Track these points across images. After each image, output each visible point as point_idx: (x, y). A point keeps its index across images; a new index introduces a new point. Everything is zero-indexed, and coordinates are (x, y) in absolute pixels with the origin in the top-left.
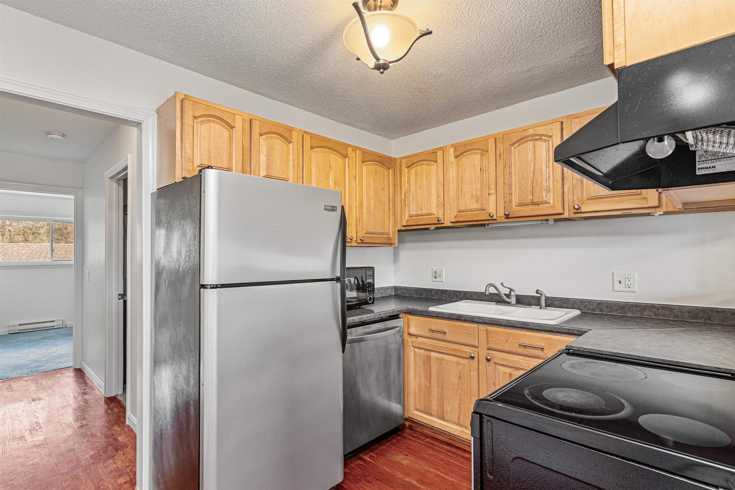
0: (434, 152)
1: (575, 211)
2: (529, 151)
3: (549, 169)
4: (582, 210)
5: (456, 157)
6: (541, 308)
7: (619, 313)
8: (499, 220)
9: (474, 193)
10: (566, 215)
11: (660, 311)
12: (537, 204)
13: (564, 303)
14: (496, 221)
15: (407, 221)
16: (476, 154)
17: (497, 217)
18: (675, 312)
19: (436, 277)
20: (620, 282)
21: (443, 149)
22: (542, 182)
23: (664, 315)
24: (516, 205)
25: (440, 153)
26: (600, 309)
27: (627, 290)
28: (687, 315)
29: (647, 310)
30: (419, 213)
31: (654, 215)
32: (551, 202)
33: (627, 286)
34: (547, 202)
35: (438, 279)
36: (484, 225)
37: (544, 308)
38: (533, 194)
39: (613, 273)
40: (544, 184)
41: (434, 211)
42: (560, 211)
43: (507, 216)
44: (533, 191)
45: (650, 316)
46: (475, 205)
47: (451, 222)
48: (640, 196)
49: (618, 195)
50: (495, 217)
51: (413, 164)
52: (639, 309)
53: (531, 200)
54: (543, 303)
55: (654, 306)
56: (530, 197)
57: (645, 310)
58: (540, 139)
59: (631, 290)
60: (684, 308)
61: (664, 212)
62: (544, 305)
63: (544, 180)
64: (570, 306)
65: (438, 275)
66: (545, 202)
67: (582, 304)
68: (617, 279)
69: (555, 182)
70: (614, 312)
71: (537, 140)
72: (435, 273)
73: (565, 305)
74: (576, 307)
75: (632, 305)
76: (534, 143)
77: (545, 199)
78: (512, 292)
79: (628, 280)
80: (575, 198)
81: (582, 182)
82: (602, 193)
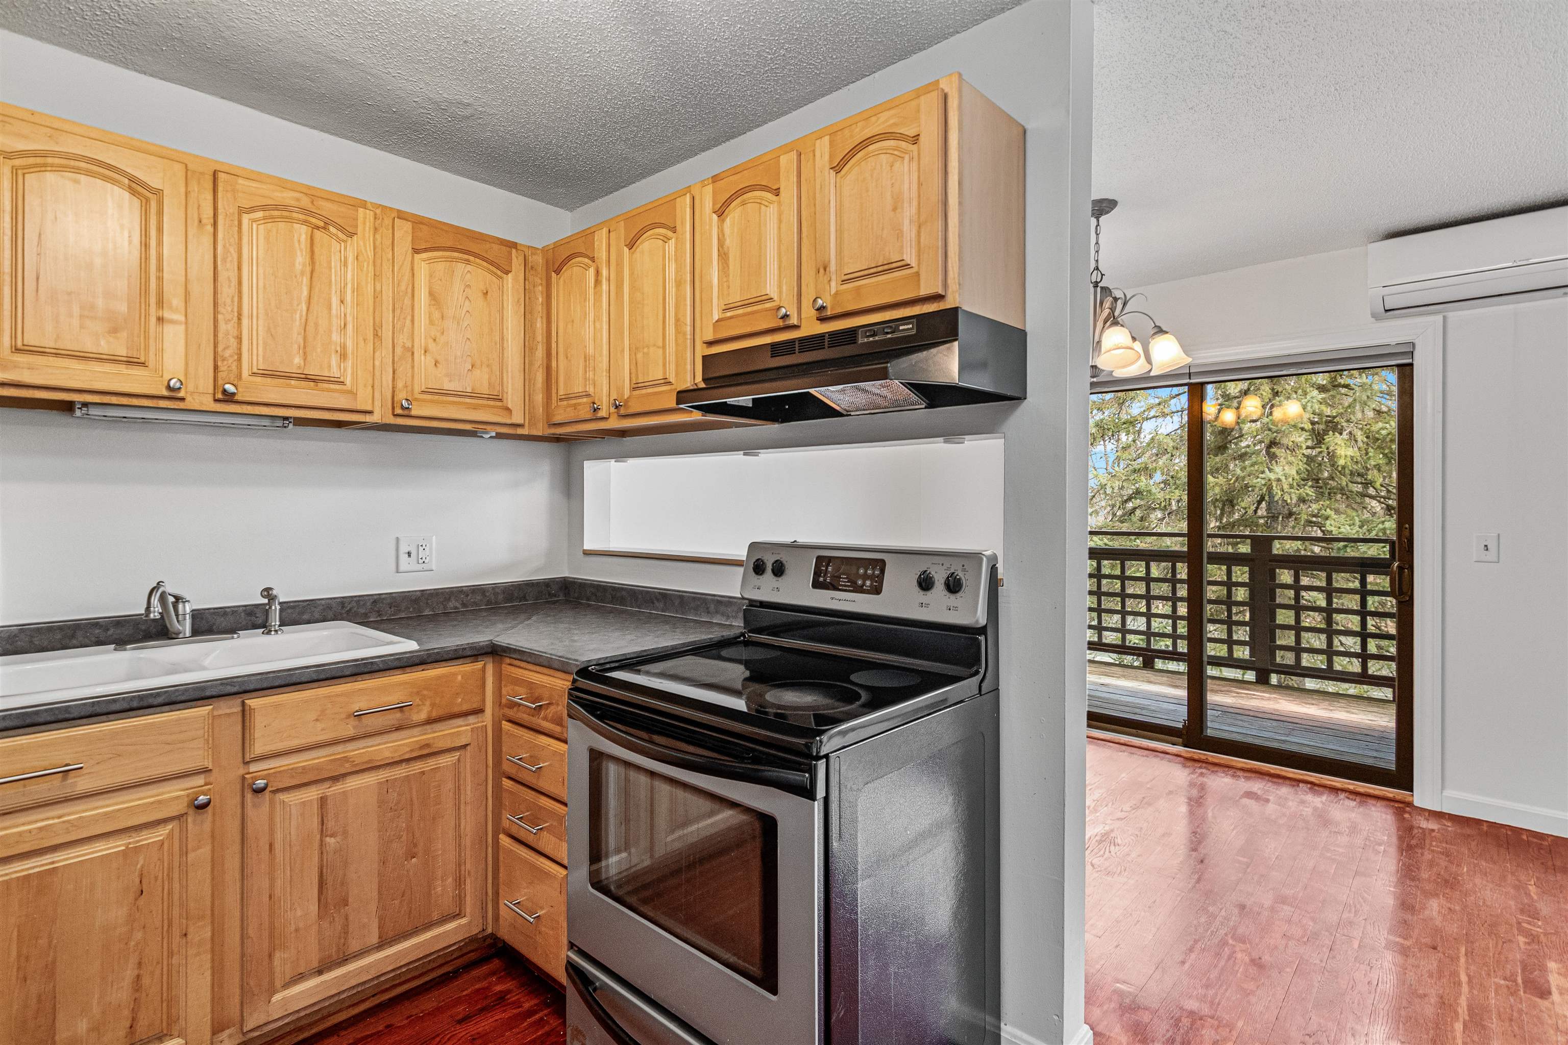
1: (399, 411)
2: (297, 245)
3: (346, 308)
4: (413, 413)
6: (269, 633)
7: (411, 612)
8: (192, 402)
9: (100, 303)
10: (375, 418)
11: (469, 598)
12: (314, 381)
13: (302, 613)
14: (181, 405)
16: (111, 181)
17: (186, 392)
18: (487, 594)
20: (409, 554)
22: (330, 331)
23: (475, 604)
24: (255, 370)
26: (378, 612)
27: (420, 567)
28: (501, 597)
29: (452, 599)
31: (482, 437)
32: (348, 381)
33: (421, 561)
34: (338, 380)
37: (276, 631)
38: (305, 353)
39: (397, 539)
40: (335, 337)
42: (369, 408)
43: (229, 398)
44: (305, 347)
45: (456, 608)
46: (103, 343)
48: (499, 404)
49: (472, 395)
50: (181, 394)
52: (442, 600)
53: (299, 367)
54: (275, 620)
55: (461, 592)
56: (298, 360)
57: (449, 599)
58: (324, 228)
59: (425, 566)
60: (498, 587)
61: (496, 433)
62: (278, 623)
63: (334, 329)
64: (317, 615)
66: (336, 379)
67: (343, 607)
68: (404, 549)
69: (362, 343)
70: (404, 611)
71: (318, 228)
73: (306, 617)
74: (330, 614)
75: (431, 595)
76: (312, 232)
77: (335, 372)
78: (180, 606)
79: (421, 549)
80: (400, 384)
81: (413, 354)
82: (448, 386)
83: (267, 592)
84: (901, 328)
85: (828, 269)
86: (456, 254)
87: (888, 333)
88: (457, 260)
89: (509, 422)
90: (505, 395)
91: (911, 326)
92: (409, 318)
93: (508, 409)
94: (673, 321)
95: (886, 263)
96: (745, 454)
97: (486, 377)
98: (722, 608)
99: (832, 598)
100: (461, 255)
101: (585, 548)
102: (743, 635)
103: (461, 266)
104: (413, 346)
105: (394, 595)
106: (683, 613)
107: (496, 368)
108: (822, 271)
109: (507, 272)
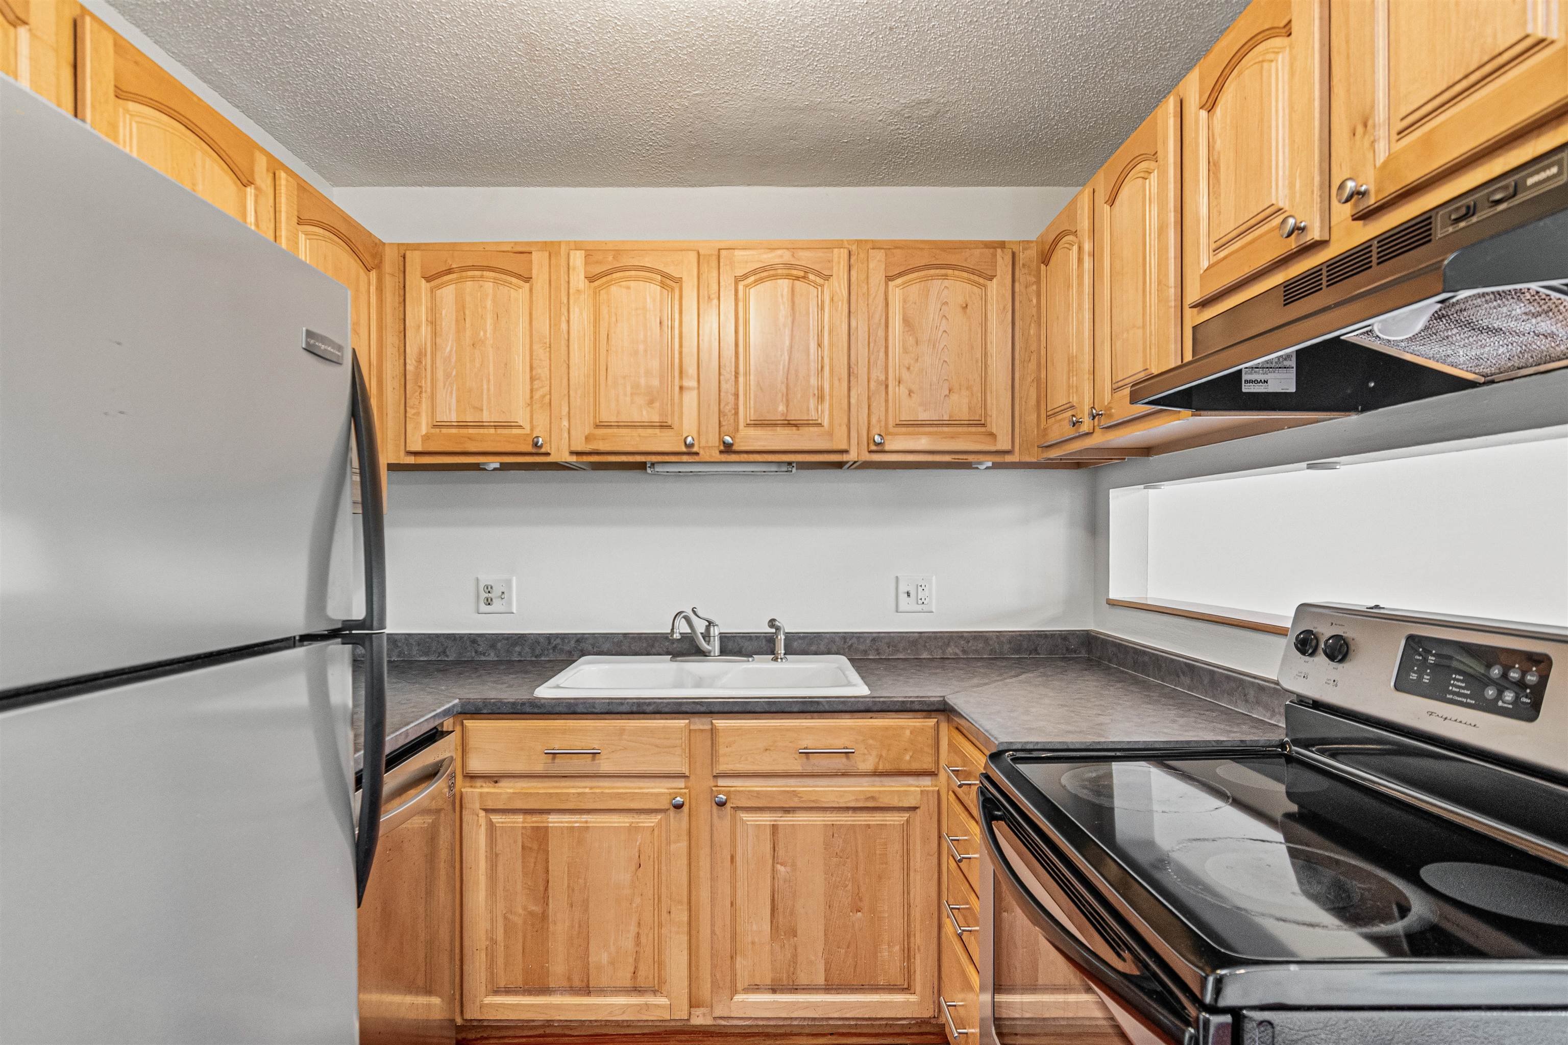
0: (523, 252)
1: (873, 448)
2: (780, 300)
3: (823, 351)
4: (887, 448)
5: (591, 279)
6: (775, 659)
7: (909, 654)
8: (705, 456)
9: (643, 381)
10: (852, 457)
11: (970, 644)
12: (795, 425)
13: (811, 644)
14: (697, 459)
15: (426, 438)
16: (650, 280)
17: (699, 447)
18: (991, 643)
19: (489, 602)
20: (908, 594)
21: (551, 248)
22: (809, 376)
23: (976, 651)
24: (748, 422)
25: (538, 258)
26: (877, 650)
27: (919, 608)
28: (1006, 647)
29: (952, 644)
30: (469, 417)
31: (977, 468)
32: (826, 423)
33: (920, 602)
34: (816, 422)
35: (497, 605)
36: (642, 466)
37: (781, 659)
38: (787, 400)
39: (897, 577)
40: (813, 381)
41: (521, 416)
42: (843, 446)
43: (728, 449)
44: (787, 394)
45: (956, 654)
46: (644, 413)
47: (572, 453)
48: (983, 429)
49: (950, 422)
50: (695, 449)
51: (449, 271)
52: (940, 644)
53: (783, 414)
54: (781, 650)
55: (962, 637)
56: (781, 408)
57: (948, 645)
58: (804, 277)
59: (924, 607)
60: (1004, 636)
61: (993, 463)
62: (783, 652)
63: (812, 373)
64: (822, 648)
65: (495, 594)
66: (814, 422)
67: (845, 642)
68: (903, 588)
69: (836, 382)
70: (901, 652)
71: (798, 278)
72: (489, 589)
73: (813, 648)
74: (834, 649)
75: (929, 637)
76: (793, 284)
77: (813, 415)
78: (712, 629)
79: (920, 589)
80: (874, 420)
81: (887, 387)
82: (923, 416)
83: (772, 623)
84: (1530, 181)
85: (1370, 123)
86: (932, 272)
87: (1498, 202)
88: (932, 277)
89: (993, 448)
90: (989, 419)
91: (1554, 170)
92: (883, 350)
93: (992, 435)
94: (1154, 286)
95: (1486, 59)
96: (1310, 467)
97: (966, 401)
98: (1265, 698)
99: (1431, 714)
100: (938, 271)
101: (1111, 597)
102: (1282, 745)
103: (937, 283)
104: (887, 378)
105: (892, 635)
106: (1214, 697)
107: (977, 388)
108: (1360, 130)
109: (991, 279)
